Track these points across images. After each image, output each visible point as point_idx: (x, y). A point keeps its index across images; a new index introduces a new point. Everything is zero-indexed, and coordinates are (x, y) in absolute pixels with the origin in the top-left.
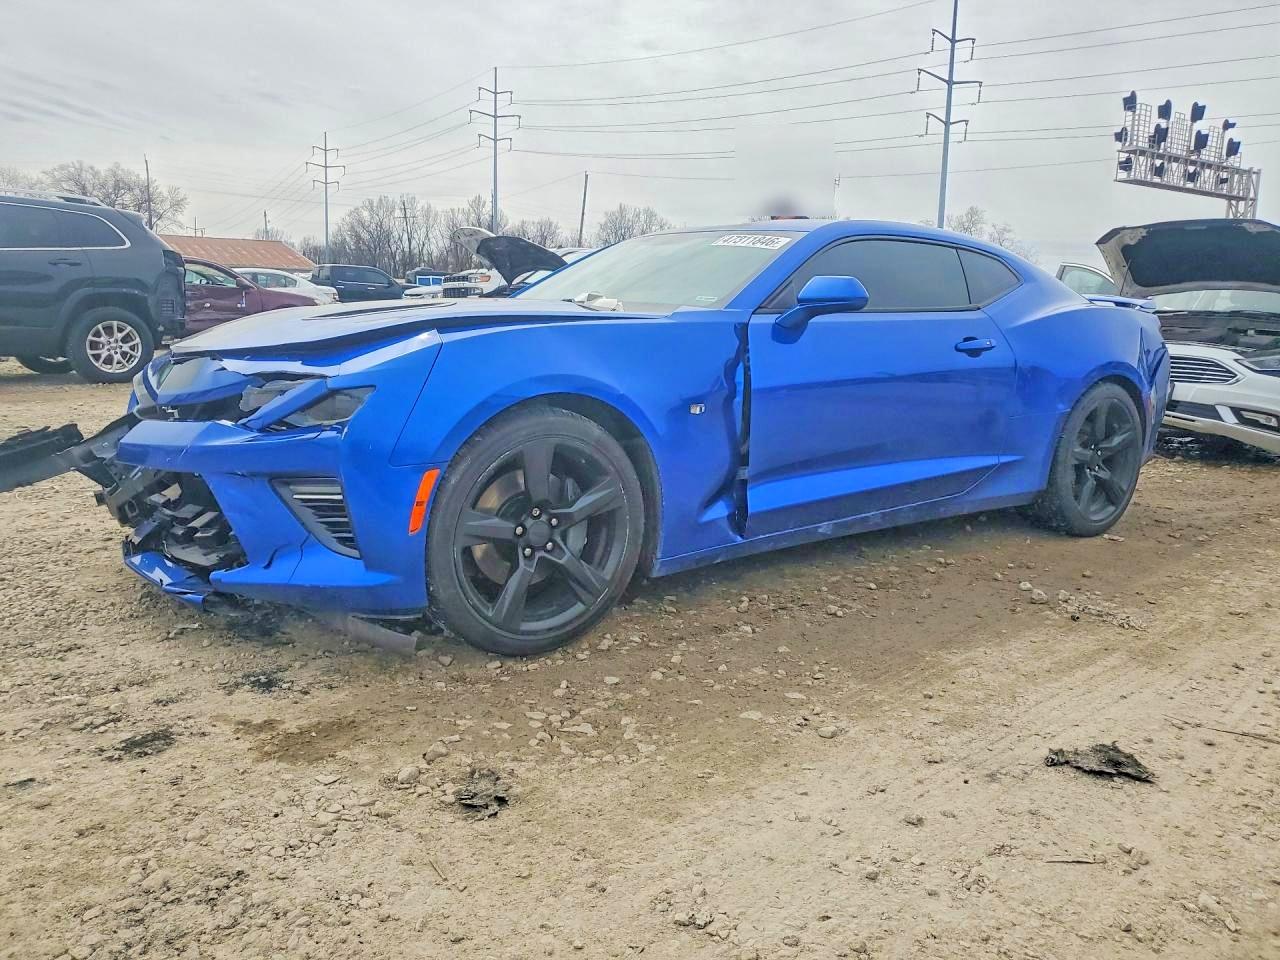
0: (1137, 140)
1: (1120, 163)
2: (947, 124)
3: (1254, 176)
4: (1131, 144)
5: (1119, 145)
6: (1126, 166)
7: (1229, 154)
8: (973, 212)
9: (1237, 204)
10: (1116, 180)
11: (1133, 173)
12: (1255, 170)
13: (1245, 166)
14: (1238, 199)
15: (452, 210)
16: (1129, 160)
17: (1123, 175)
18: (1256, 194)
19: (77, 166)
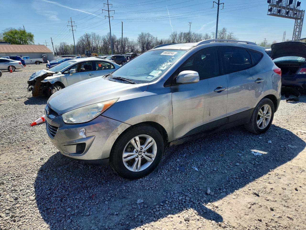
0: (274, 2)
1: (269, 9)
2: (219, 4)
3: (303, 12)
4: (272, 3)
5: (269, 4)
6: (270, 10)
7: (297, 6)
8: (224, 29)
9: (298, 20)
10: (267, 15)
11: (272, 12)
12: (303, 10)
13: (301, 9)
14: (298, 19)
15: (104, 36)
16: (271, 8)
17: (269, 13)
18: (303, 18)
19: (11, 28)
